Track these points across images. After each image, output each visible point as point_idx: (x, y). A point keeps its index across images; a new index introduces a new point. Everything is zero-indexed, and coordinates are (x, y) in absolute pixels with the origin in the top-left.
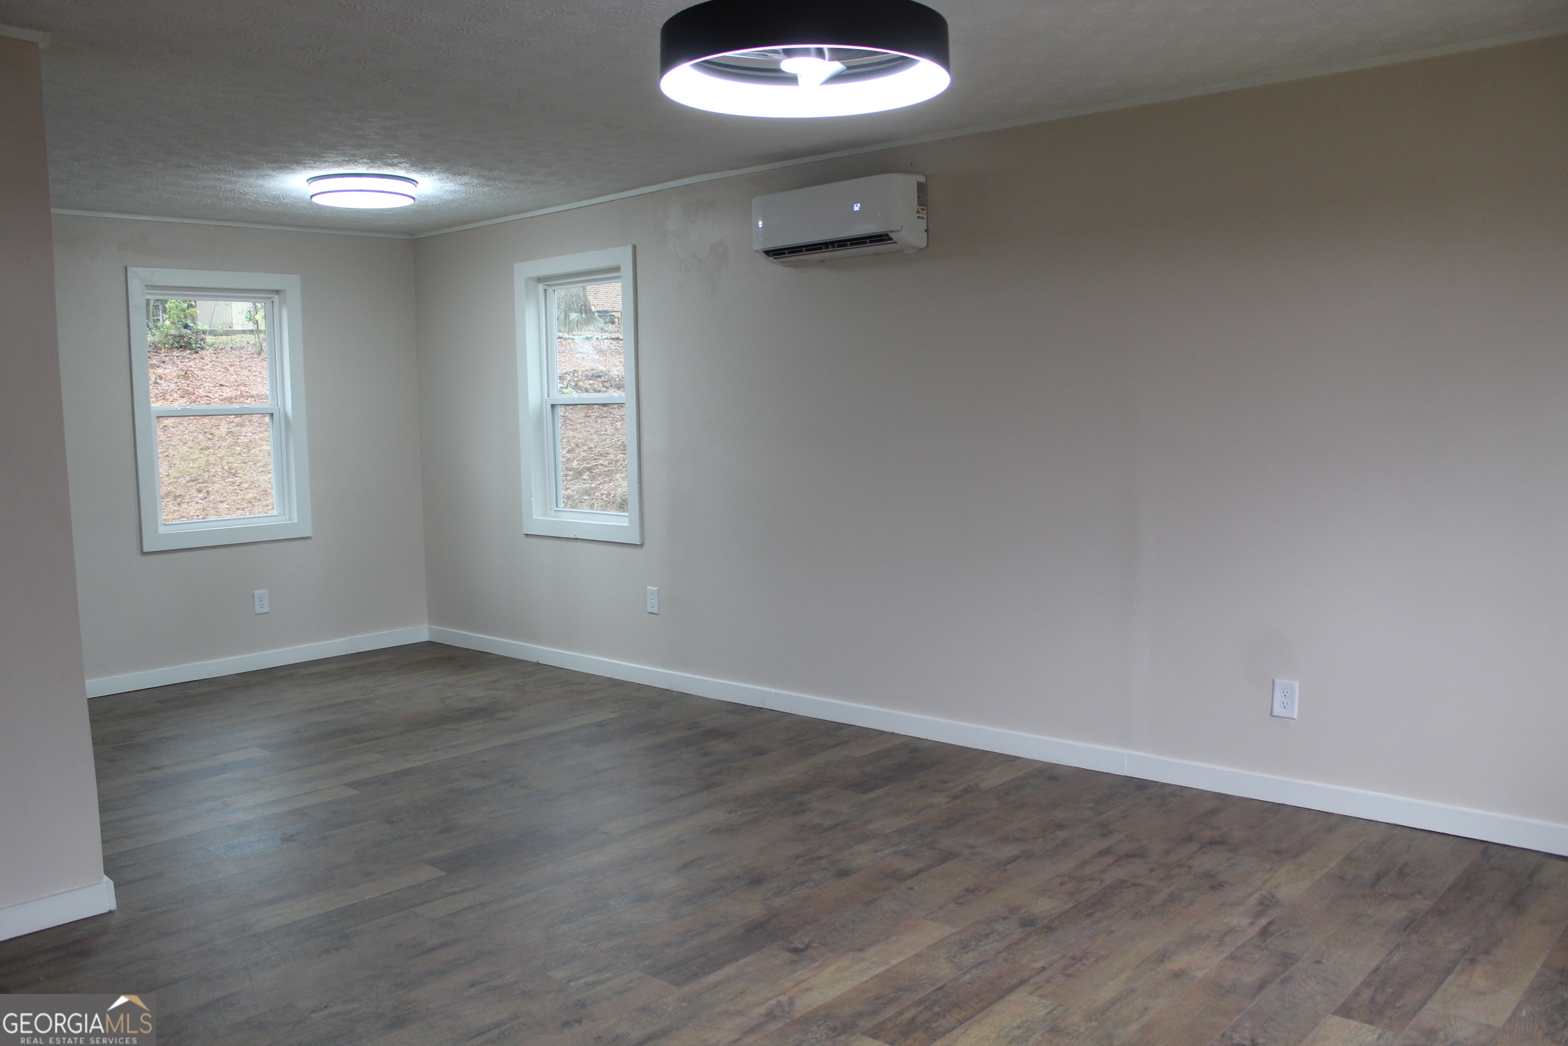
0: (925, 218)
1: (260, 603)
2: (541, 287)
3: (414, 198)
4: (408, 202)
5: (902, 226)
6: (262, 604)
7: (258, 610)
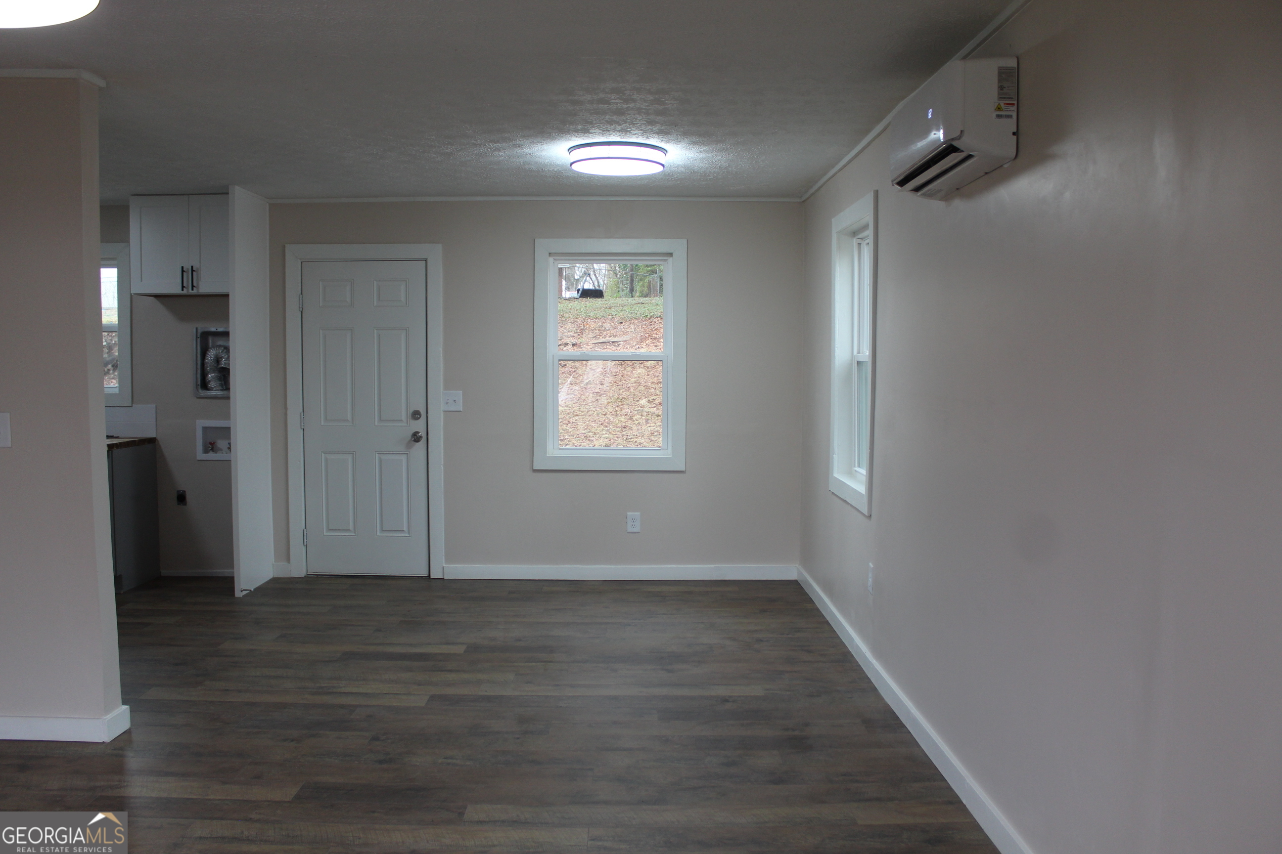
0: (1014, 115)
1: (632, 523)
2: (855, 241)
3: (663, 165)
4: (657, 169)
5: (962, 131)
6: (634, 524)
7: (630, 529)
